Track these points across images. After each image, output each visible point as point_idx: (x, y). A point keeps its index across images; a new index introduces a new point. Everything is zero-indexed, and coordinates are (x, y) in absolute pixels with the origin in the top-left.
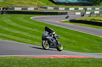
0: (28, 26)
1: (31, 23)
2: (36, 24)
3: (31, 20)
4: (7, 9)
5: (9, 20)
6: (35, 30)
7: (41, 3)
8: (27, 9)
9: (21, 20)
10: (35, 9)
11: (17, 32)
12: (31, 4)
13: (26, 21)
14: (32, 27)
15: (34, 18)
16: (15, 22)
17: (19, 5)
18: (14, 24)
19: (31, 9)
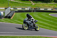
0: (48, 19)
1: (49, 17)
2: (52, 18)
3: (49, 16)
4: (36, 9)
5: (37, 16)
6: (51, 21)
7: (55, 6)
8: (47, 9)
9: (44, 16)
10: (52, 9)
11: (41, 22)
12: (49, 7)
13: (47, 16)
14: (50, 20)
15: (51, 15)
16: (40, 17)
17: (43, 7)
18: (40, 18)
19: (49, 9)
